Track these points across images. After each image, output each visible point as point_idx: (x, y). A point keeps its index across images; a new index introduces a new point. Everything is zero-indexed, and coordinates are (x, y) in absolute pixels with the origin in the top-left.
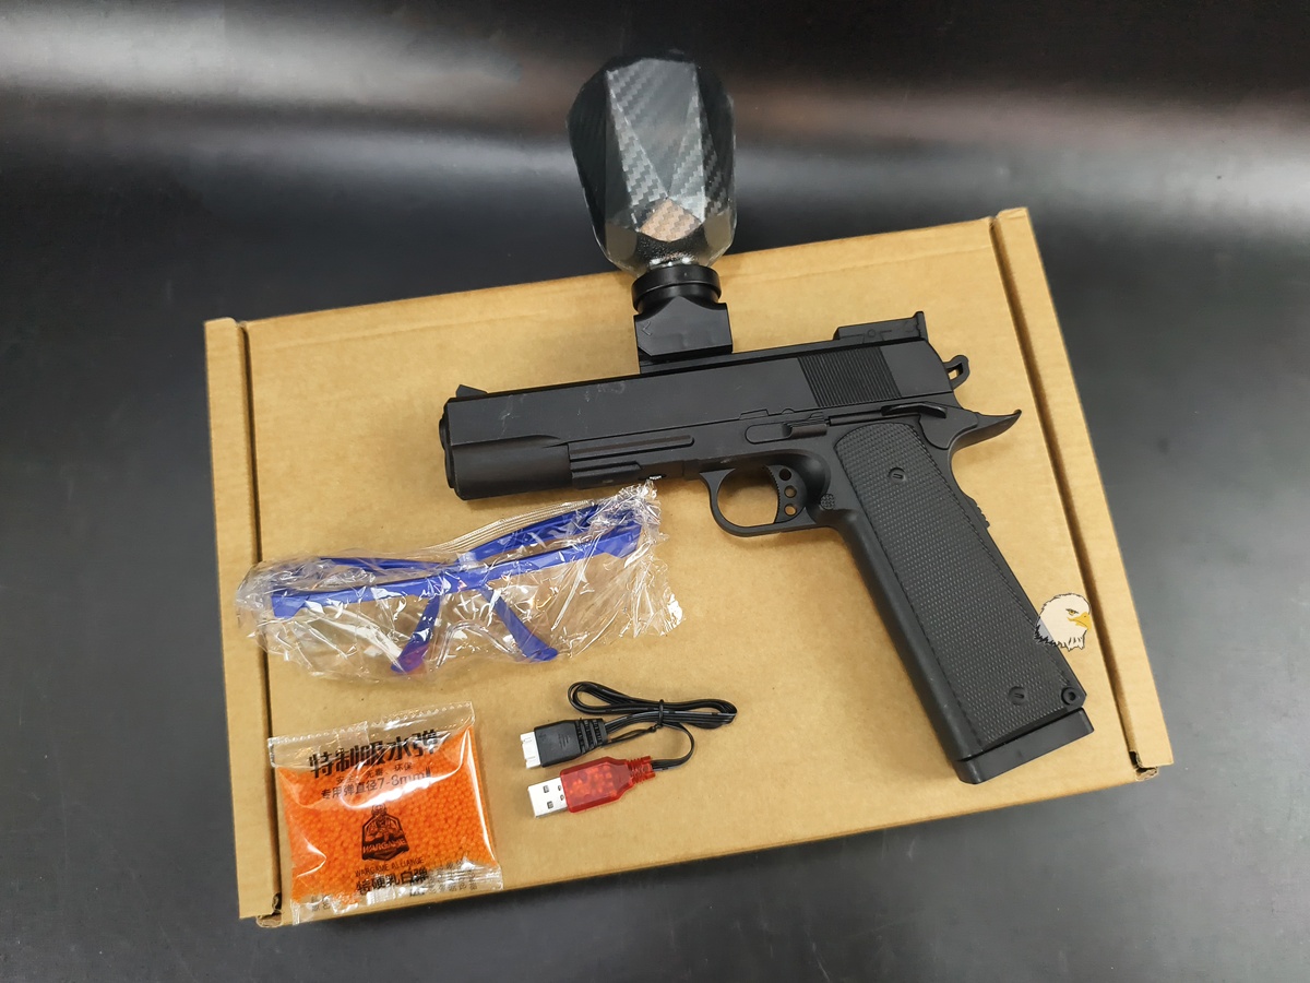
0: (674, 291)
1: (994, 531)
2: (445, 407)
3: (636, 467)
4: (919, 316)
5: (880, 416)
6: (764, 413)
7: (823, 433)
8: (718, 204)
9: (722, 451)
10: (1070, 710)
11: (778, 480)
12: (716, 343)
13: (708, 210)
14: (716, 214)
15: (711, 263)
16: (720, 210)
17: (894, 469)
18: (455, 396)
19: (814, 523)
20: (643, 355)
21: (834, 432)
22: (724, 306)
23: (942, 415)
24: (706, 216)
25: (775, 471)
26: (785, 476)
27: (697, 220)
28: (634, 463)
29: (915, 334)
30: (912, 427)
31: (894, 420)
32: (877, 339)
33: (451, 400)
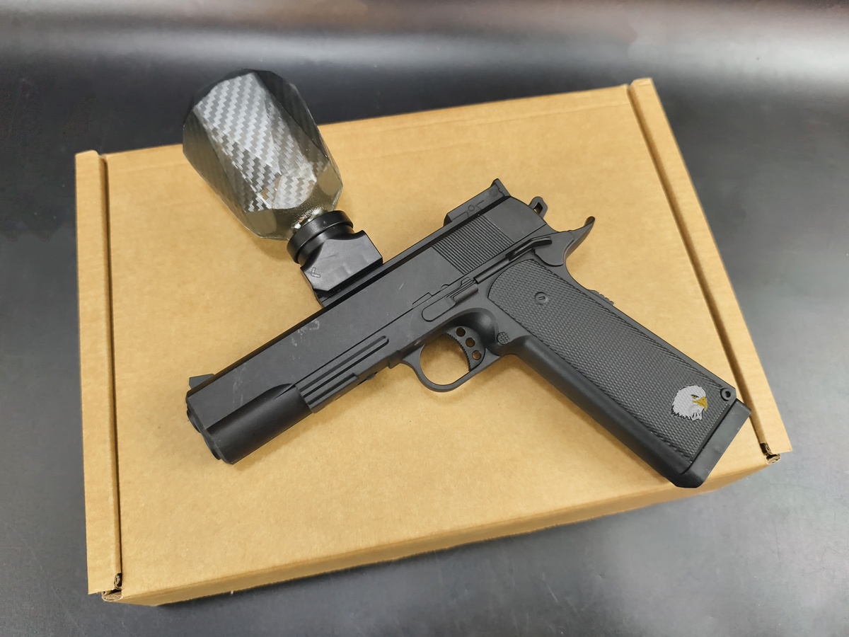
0: (322, 237)
1: (619, 305)
2: (187, 402)
3: (354, 378)
4: (496, 183)
5: (507, 262)
6: (428, 296)
7: (476, 291)
8: (320, 164)
9: (410, 337)
10: (731, 405)
11: (458, 338)
12: (370, 261)
13: (315, 171)
14: (322, 171)
15: (335, 206)
16: (323, 167)
17: (537, 294)
18: (189, 389)
19: (498, 357)
20: (319, 293)
21: (482, 288)
22: (362, 233)
23: (548, 243)
24: (316, 176)
25: (453, 332)
26: (461, 333)
27: (311, 182)
28: (353, 375)
29: (500, 196)
30: (533, 260)
31: (519, 261)
32: (477, 210)
33: (189, 394)
